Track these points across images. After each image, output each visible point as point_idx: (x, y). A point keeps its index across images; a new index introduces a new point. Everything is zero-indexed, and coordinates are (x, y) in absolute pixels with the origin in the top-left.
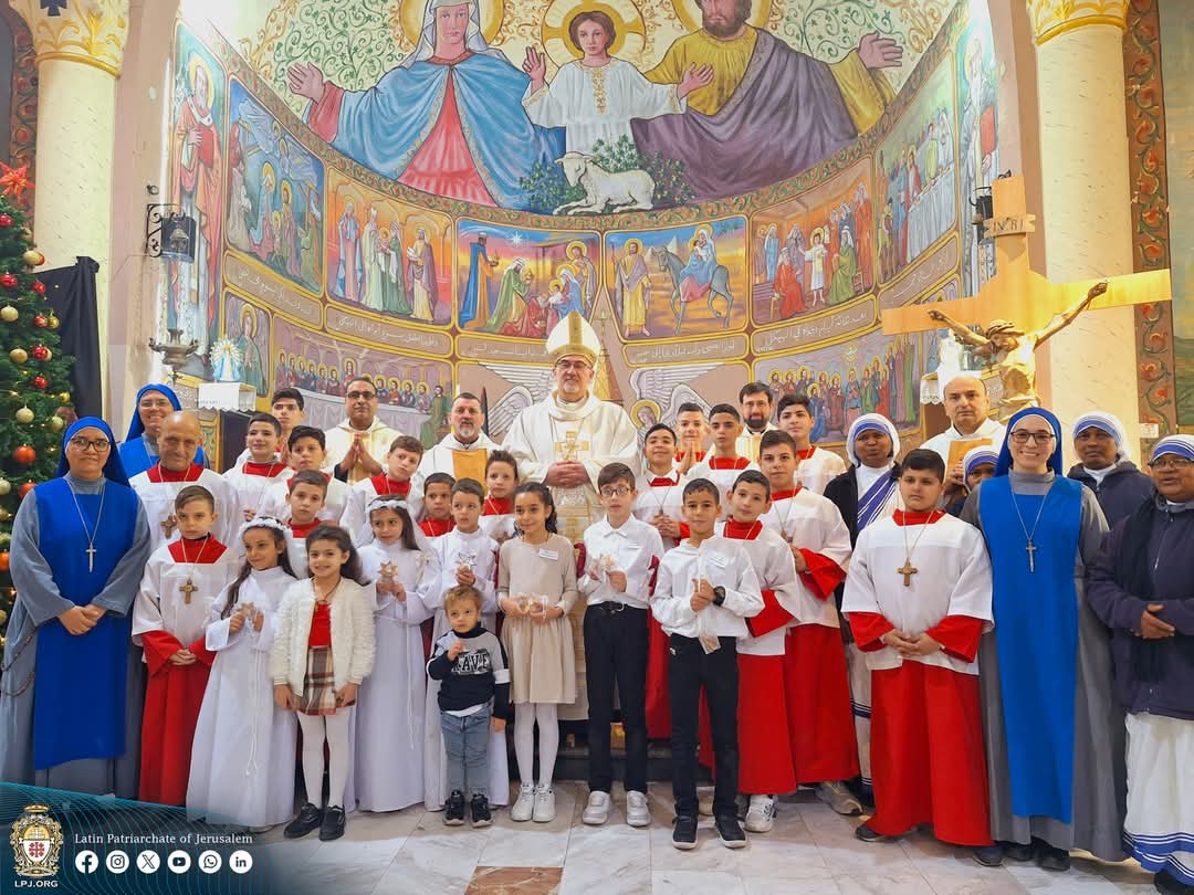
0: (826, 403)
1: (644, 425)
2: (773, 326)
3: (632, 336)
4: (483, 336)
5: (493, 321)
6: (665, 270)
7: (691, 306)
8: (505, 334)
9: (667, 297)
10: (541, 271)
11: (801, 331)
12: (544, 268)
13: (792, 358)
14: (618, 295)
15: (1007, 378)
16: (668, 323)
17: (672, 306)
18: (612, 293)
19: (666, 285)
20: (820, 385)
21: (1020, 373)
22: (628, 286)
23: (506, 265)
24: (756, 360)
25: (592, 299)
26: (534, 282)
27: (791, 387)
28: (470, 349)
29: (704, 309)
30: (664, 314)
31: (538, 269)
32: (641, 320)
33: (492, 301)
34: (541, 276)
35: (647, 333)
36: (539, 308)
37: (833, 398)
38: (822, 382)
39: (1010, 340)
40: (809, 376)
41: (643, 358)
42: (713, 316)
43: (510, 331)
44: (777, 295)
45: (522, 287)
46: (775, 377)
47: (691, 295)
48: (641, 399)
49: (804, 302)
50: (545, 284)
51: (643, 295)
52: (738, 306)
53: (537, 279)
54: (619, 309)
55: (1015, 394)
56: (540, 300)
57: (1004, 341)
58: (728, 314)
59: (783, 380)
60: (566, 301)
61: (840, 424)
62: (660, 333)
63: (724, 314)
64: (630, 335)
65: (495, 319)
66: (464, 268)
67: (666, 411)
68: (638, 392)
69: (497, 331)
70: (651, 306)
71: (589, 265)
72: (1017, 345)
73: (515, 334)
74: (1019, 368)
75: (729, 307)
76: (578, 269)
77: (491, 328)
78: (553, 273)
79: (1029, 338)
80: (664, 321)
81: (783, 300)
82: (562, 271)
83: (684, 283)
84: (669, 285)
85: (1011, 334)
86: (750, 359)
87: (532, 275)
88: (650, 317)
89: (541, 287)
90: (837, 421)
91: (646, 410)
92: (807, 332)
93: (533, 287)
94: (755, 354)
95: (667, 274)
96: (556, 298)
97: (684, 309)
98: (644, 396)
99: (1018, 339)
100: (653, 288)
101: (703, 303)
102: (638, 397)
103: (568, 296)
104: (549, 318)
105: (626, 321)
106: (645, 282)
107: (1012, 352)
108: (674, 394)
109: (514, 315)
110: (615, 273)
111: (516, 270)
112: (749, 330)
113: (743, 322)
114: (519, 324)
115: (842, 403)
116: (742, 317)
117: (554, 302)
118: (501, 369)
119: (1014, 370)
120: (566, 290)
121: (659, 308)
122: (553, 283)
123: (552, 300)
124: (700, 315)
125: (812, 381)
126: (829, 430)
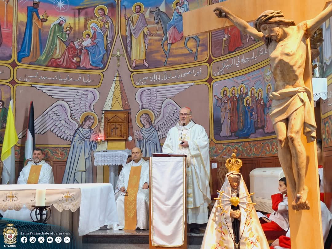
0: (255, 110)
1: (144, 126)
2: (223, 58)
3: (137, 67)
4: (37, 68)
5: (43, 57)
6: (158, 23)
7: (173, 46)
8: (51, 66)
9: (159, 40)
10: (77, 25)
11: (240, 60)
12: (79, 23)
13: (235, 79)
14: (128, 40)
15: (276, 69)
16: (159, 58)
17: (162, 46)
18: (124, 38)
19: (159, 32)
20: (251, 97)
21: (287, 64)
22: (134, 34)
23: (52, 21)
24: (214, 81)
25: (111, 43)
26: (72, 32)
27: (234, 99)
28: (25, 76)
29: (182, 48)
30: (157, 52)
31: (75, 24)
32: (143, 56)
33: (42, 44)
34: (77, 28)
35: (147, 65)
36: (75, 49)
37: (258, 106)
38: (253, 95)
39: (278, 30)
40: (245, 92)
41: (144, 80)
42: (187, 52)
43: (55, 64)
44: (226, 36)
45: (64, 35)
46: (225, 93)
47: (174, 39)
48: (143, 108)
49: (241, 40)
50: (80, 33)
51: (144, 40)
52: (203, 45)
53: (75, 30)
54: (129, 48)
55: (284, 87)
56: (76, 44)
57: (272, 31)
58: (197, 49)
59: (229, 95)
60: (94, 44)
61: (263, 124)
62: (155, 64)
63: (194, 50)
64: (136, 66)
65: (44, 57)
66: (21, 22)
67: (158, 117)
68: (140, 105)
69: (46, 64)
70: (149, 47)
71: (110, 21)
72: (285, 35)
73: (58, 66)
74: (286, 59)
75: (197, 46)
76: (102, 23)
77: (42, 63)
78: (85, 27)
79: (298, 28)
80: (158, 56)
81: (229, 39)
82: (92, 24)
83: (170, 31)
84: (160, 32)
85: (279, 23)
86: (210, 80)
87: (71, 28)
88: (148, 54)
89: (77, 35)
90: (261, 121)
91: (145, 116)
92: (244, 60)
93: (71, 35)
94: (213, 77)
95: (159, 25)
96: (87, 42)
97: (170, 49)
98: (144, 106)
99: (287, 29)
100: (150, 35)
101: (181, 44)
102: (140, 107)
103: (95, 41)
104: (82, 55)
105: (133, 57)
106: (145, 30)
107: (281, 43)
108: (164, 105)
109: (58, 53)
110: (126, 25)
111: (60, 24)
112: (210, 61)
113: (205, 56)
114: (62, 59)
115: (264, 110)
116: (205, 52)
117: (86, 45)
118: (47, 89)
119: (281, 61)
120: (93, 38)
121: (153, 47)
122: (85, 32)
123: (84, 44)
124: (179, 52)
125: (246, 94)
126: (257, 128)
